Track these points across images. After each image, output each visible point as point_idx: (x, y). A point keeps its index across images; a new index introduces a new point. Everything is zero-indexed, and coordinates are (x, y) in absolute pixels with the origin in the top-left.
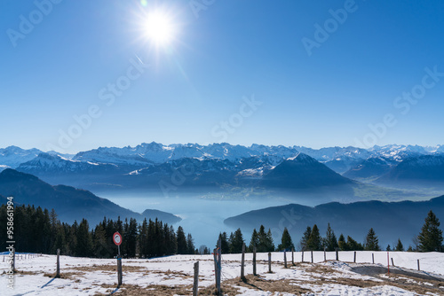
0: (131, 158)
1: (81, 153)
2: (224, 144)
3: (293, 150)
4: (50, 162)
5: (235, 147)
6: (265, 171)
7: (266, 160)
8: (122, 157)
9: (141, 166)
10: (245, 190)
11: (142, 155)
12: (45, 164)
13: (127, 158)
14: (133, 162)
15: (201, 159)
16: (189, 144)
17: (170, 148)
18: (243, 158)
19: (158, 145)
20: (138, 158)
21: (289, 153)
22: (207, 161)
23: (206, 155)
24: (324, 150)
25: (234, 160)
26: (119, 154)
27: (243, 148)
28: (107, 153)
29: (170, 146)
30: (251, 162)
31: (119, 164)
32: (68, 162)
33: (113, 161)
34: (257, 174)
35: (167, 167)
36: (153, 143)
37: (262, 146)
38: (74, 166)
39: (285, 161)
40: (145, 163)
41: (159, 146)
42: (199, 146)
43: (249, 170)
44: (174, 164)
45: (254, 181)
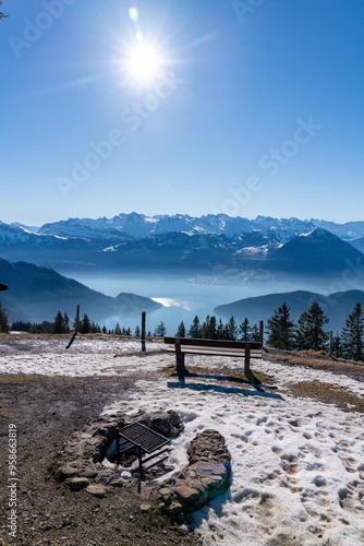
0: (107, 231)
1: (47, 226)
2: (221, 215)
3: (309, 224)
4: (12, 236)
5: (234, 219)
6: (271, 249)
7: (273, 236)
8: (96, 230)
9: (119, 241)
10: (244, 274)
11: (119, 228)
12: (6, 237)
13: (101, 232)
14: (108, 236)
15: (190, 234)
16: (177, 215)
17: (155, 221)
18: (244, 233)
19: (139, 216)
20: (114, 232)
21: (303, 227)
22: (197, 236)
23: (197, 228)
24: (350, 225)
25: (232, 235)
26: (93, 227)
27: (245, 220)
28: (77, 225)
29: (154, 217)
30: (253, 239)
31: (92, 239)
32: (32, 235)
33: (84, 236)
34: (260, 254)
35: (149, 243)
36: (134, 214)
37: (269, 219)
38: (39, 240)
39: (296, 237)
40: (123, 238)
41: (141, 217)
42: (190, 218)
43: (250, 248)
44: (157, 239)
45: (256, 262)
